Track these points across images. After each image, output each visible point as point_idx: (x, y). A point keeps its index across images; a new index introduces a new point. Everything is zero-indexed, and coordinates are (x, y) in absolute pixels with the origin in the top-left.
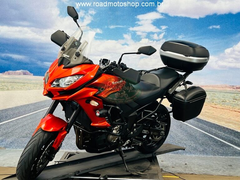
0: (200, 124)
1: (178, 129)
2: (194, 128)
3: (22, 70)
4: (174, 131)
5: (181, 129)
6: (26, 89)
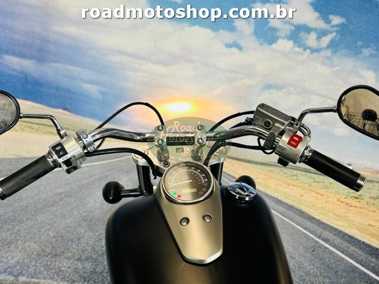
0: (351, 247)
1: (306, 253)
2: (338, 255)
4: (297, 258)
5: (313, 254)
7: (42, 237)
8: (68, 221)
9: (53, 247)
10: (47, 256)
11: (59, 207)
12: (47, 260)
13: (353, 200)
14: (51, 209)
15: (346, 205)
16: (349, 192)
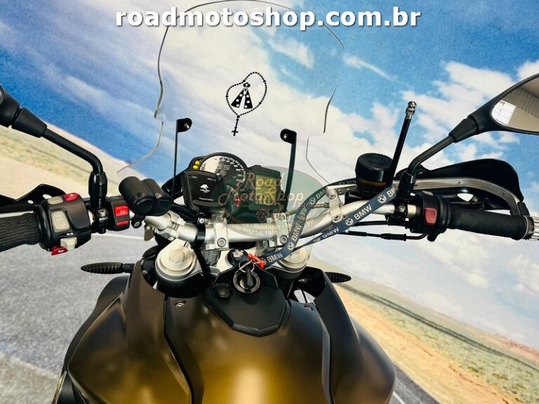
13: (470, 372)
15: (459, 376)
16: (467, 361)
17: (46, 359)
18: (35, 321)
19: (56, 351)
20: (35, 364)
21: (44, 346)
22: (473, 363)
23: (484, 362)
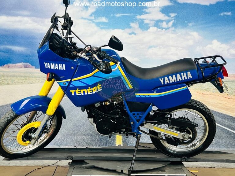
3: (22, 63)
6: (27, 83)
7: (68, 127)
8: (78, 118)
9: (73, 130)
10: (71, 135)
11: (73, 112)
12: (71, 137)
13: (205, 91)
14: (70, 113)
15: (202, 95)
16: (202, 88)
17: (71, 143)
18: (63, 131)
19: (73, 139)
20: (68, 146)
21: (69, 139)
22: (204, 88)
23: (208, 86)
